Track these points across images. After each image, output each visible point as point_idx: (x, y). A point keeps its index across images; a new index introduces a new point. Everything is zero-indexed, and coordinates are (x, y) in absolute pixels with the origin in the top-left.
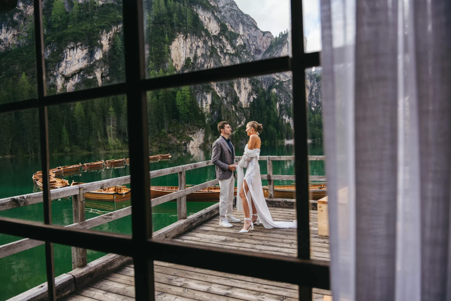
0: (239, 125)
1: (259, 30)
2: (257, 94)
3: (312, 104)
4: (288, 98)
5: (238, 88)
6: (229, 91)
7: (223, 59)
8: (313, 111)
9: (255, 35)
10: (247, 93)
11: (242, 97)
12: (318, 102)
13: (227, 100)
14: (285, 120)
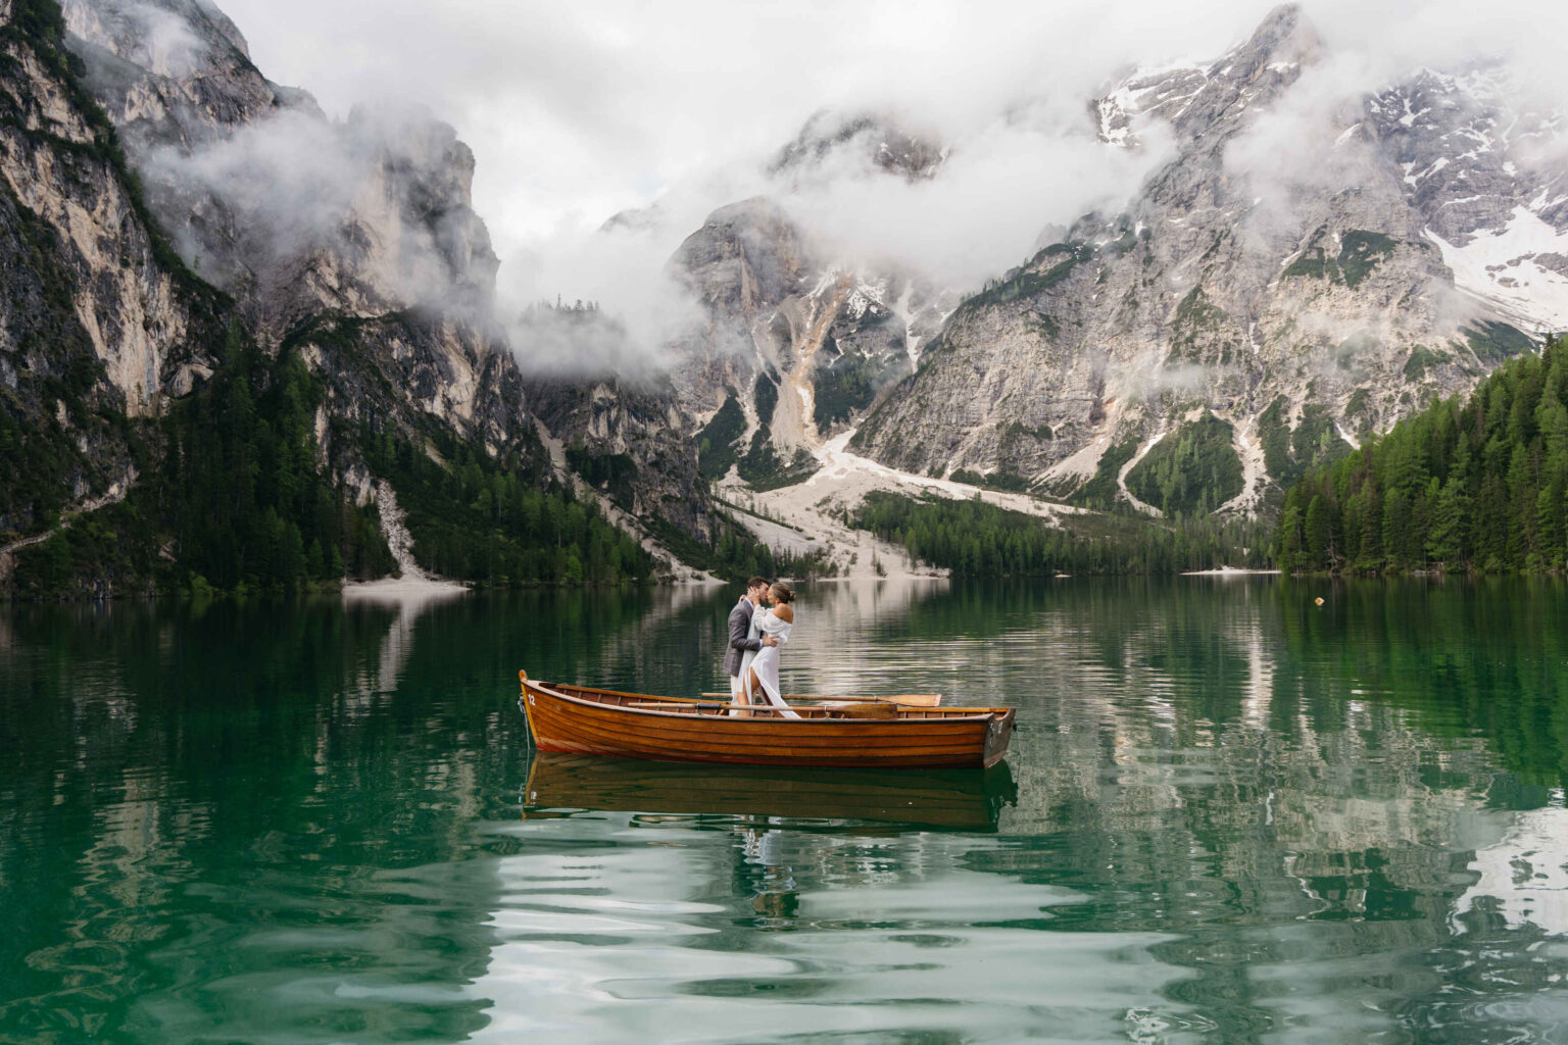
0: (90, 498)
1: (253, 73)
2: (216, 360)
3: (491, 432)
4: (381, 393)
5: (101, 316)
6: (37, 324)
7: (19, 161)
8: (490, 458)
9: (232, 90)
10: (159, 350)
11: (124, 365)
12: (514, 422)
13: (26, 366)
14: (355, 491)
